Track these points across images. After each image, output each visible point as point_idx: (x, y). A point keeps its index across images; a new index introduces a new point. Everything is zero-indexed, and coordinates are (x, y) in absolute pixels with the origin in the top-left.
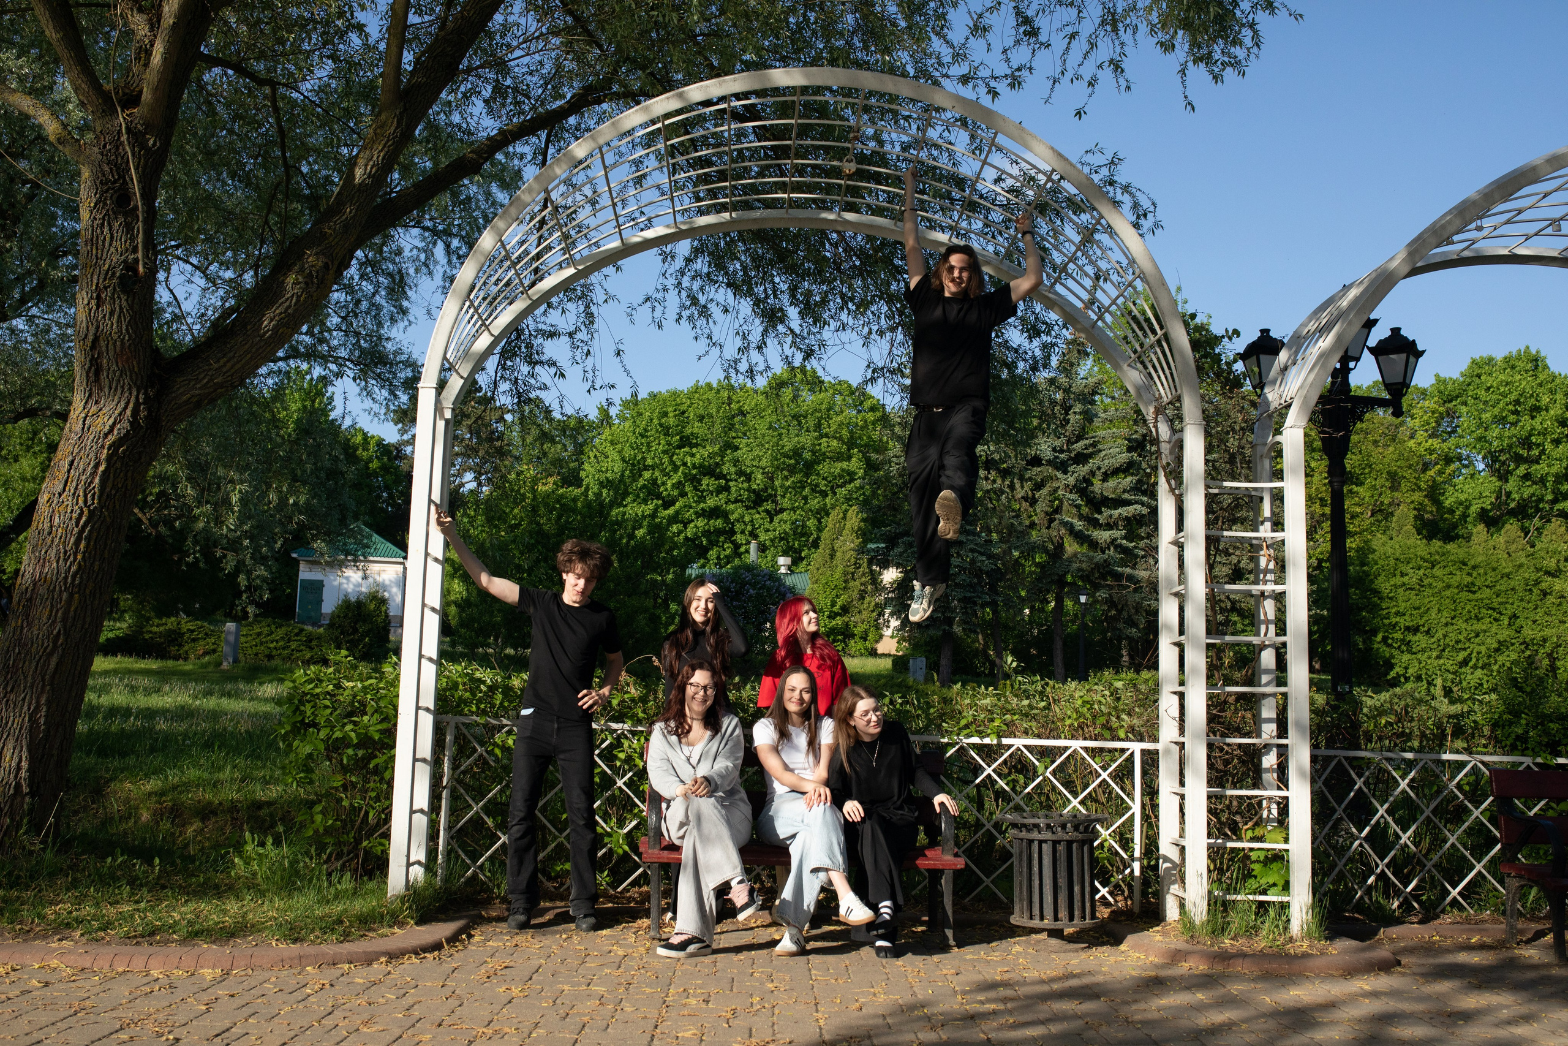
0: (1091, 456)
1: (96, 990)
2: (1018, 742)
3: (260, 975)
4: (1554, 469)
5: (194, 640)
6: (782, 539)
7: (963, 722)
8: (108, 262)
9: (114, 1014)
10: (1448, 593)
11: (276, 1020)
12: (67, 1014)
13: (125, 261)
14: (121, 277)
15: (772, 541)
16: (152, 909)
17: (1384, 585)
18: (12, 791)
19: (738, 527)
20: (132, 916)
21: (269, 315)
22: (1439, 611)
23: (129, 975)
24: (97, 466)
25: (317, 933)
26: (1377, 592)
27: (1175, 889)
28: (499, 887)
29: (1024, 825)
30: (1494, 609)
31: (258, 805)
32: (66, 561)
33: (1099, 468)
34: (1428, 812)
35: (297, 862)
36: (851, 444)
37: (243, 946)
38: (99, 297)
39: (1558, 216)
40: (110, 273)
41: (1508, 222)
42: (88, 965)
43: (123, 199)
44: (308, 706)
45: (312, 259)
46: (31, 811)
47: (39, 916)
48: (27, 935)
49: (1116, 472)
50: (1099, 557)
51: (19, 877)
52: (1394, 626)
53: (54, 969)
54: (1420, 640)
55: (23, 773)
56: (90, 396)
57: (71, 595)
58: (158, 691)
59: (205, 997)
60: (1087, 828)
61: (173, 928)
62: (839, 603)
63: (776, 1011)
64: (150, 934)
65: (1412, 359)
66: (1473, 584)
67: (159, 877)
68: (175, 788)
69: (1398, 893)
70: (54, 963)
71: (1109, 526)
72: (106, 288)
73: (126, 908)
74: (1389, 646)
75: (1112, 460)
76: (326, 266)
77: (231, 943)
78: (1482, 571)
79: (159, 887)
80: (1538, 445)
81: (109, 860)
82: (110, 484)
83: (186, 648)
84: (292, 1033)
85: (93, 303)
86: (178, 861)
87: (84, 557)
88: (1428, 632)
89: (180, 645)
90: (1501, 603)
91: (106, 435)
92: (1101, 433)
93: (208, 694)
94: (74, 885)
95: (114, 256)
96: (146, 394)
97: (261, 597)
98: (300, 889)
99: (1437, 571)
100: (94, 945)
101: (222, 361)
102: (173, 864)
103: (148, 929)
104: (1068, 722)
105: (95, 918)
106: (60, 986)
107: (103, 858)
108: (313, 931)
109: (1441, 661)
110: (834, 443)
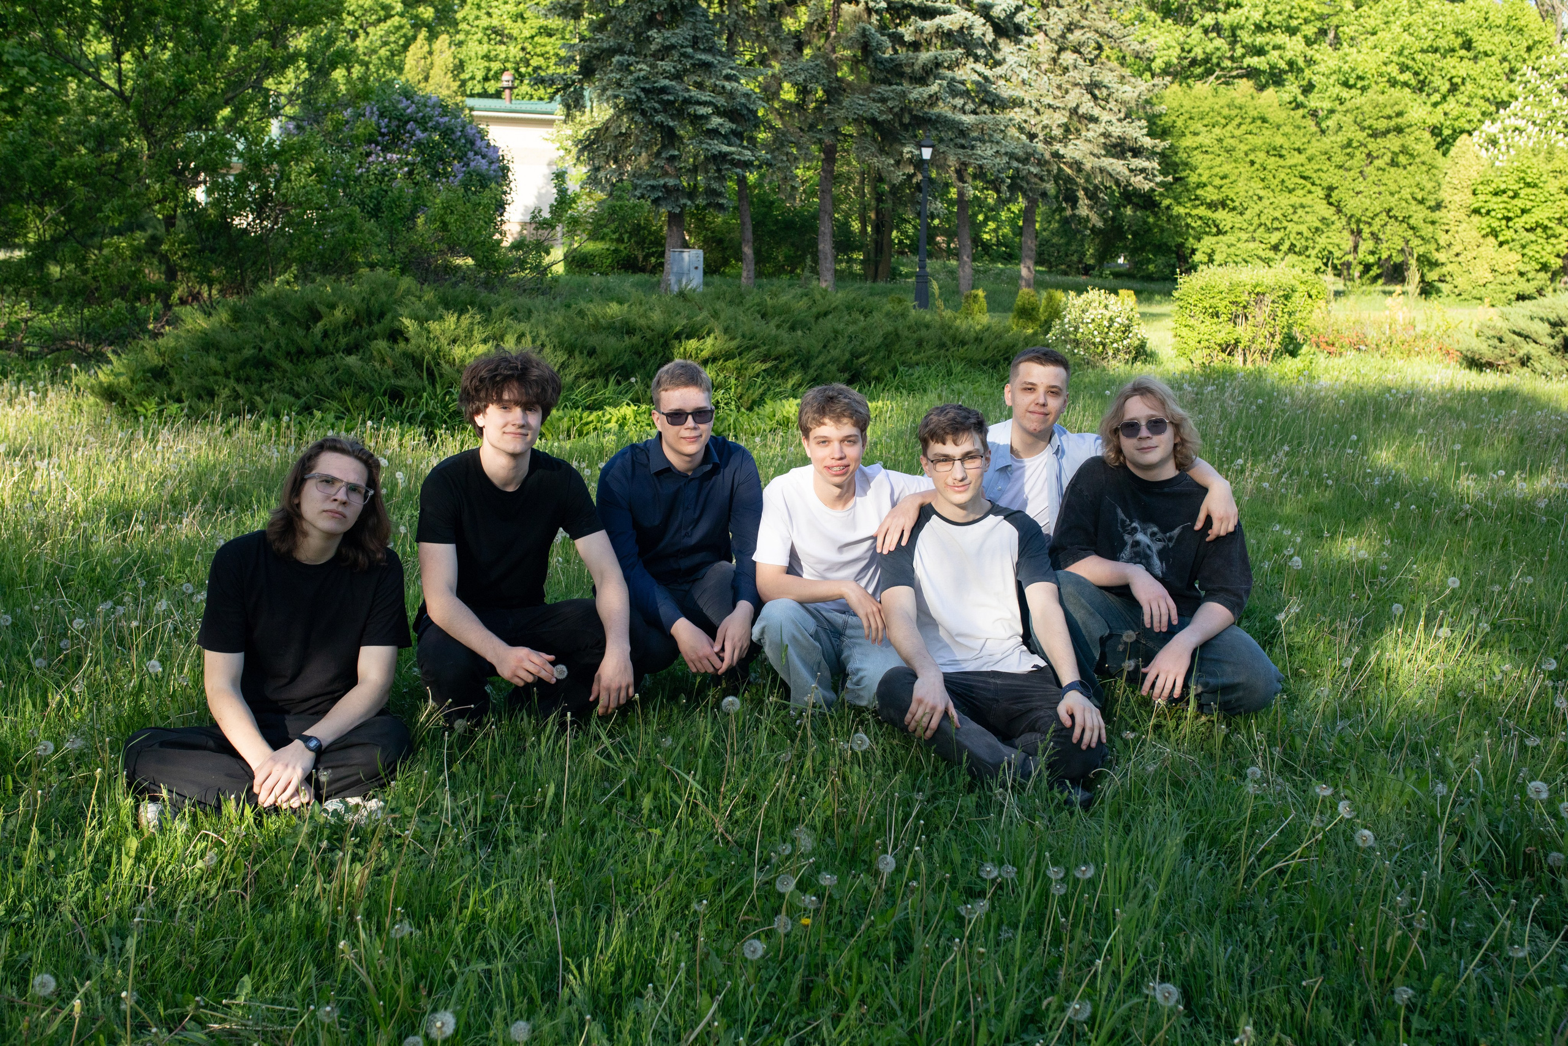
109: (1252, 245)
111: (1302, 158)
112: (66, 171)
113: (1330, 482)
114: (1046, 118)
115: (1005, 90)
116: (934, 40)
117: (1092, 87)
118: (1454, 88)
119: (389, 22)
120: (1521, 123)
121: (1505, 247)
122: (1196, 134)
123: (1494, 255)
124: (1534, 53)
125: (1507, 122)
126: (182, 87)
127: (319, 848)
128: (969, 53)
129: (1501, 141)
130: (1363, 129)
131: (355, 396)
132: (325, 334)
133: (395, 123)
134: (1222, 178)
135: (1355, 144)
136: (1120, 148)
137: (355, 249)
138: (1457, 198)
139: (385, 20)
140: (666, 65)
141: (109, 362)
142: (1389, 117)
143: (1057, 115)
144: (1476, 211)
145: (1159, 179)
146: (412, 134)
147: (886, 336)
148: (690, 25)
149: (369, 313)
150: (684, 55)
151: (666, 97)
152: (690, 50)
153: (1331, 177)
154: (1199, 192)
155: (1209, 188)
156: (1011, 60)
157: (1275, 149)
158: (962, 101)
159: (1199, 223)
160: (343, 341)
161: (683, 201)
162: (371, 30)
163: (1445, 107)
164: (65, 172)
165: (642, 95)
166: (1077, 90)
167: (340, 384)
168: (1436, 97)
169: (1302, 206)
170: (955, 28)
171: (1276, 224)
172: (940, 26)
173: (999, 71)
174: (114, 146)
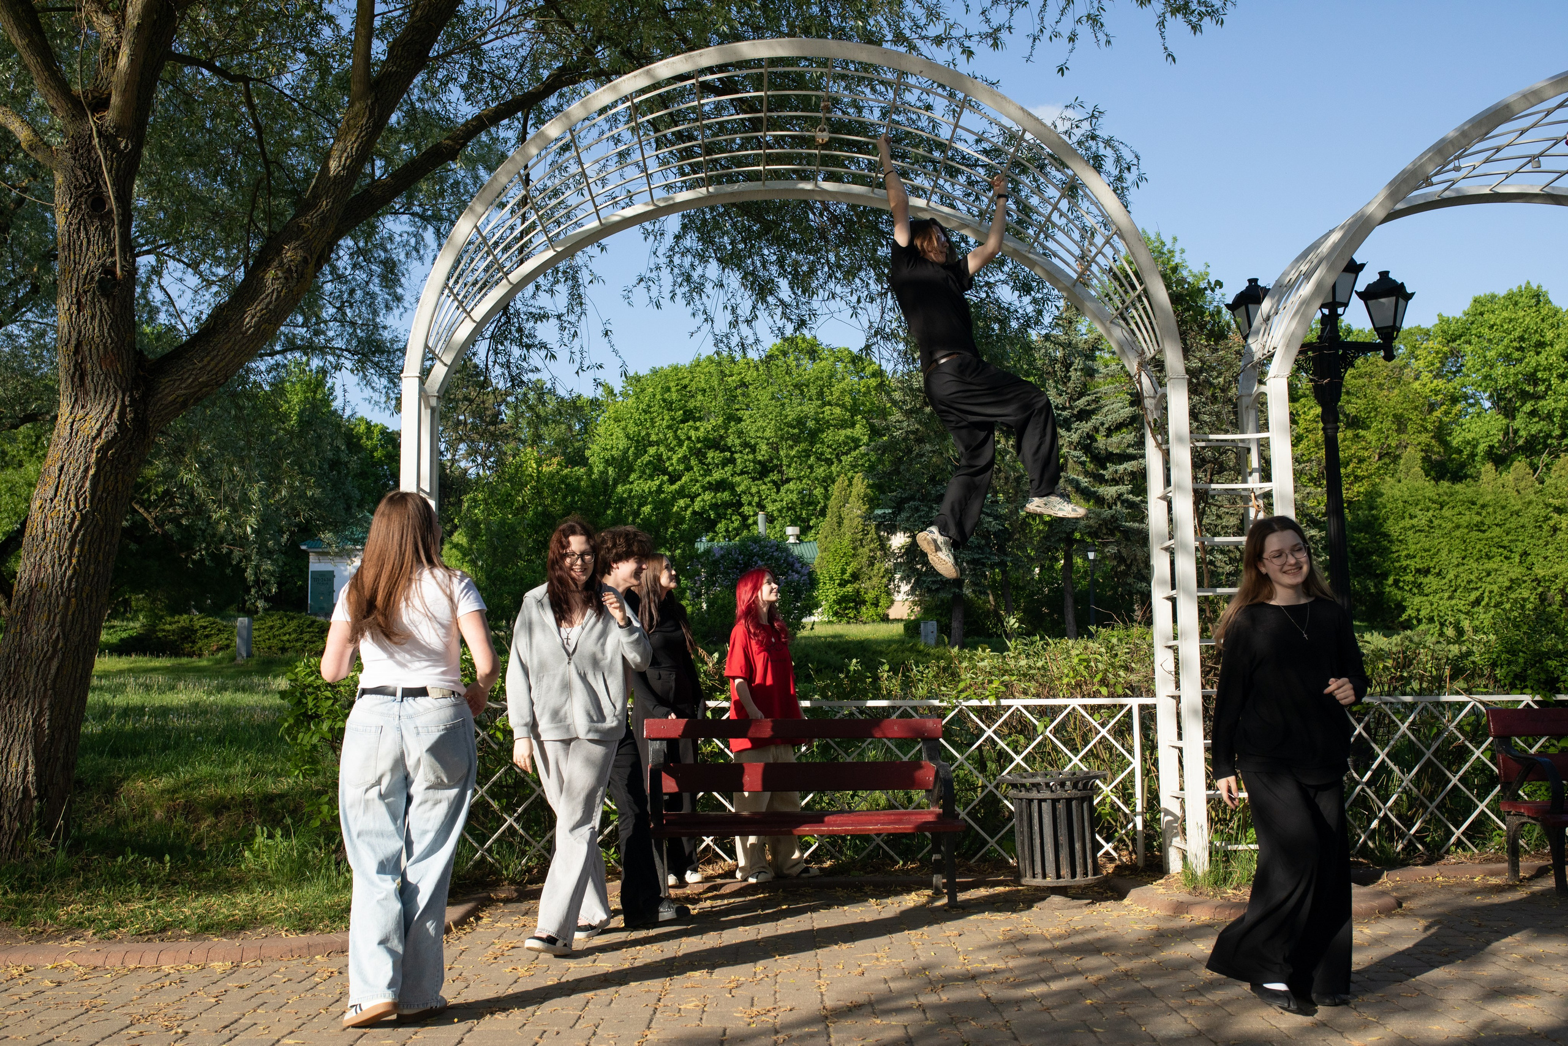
0: (1093, 412)
1: (107, 988)
2: (1017, 703)
3: (270, 966)
4: (1562, 405)
5: (207, 636)
6: (789, 509)
7: (961, 685)
8: (86, 266)
9: (125, 1010)
10: (1458, 533)
11: (284, 1009)
12: (78, 1012)
13: (103, 265)
14: (100, 281)
15: (780, 511)
16: (163, 906)
17: (1393, 528)
18: (20, 796)
19: (745, 499)
20: (143, 913)
21: (250, 311)
22: (1450, 551)
23: (141, 972)
24: (86, 470)
25: (327, 922)
26: (1386, 536)
27: (1177, 841)
28: (507, 869)
29: (1023, 785)
30: (1504, 547)
31: (270, 798)
32: (61, 565)
33: (1102, 424)
34: (1428, 754)
35: (306, 852)
36: (854, 410)
37: (252, 939)
38: (79, 302)
39: (1537, 152)
40: (88, 278)
41: (1487, 161)
42: (100, 963)
43: (98, 202)
44: (310, 698)
45: (290, 253)
46: (40, 813)
47: (51, 917)
48: (40, 937)
49: (1119, 427)
50: (1107, 513)
51: (31, 880)
52: (1405, 569)
53: (67, 969)
54: (1431, 582)
55: (30, 778)
56: (76, 400)
57: (68, 599)
58: (172, 688)
59: (215, 990)
60: (1085, 785)
61: (184, 923)
62: (849, 571)
63: (779, 979)
64: (162, 930)
65: (1401, 301)
66: (1482, 523)
67: (170, 874)
68: (187, 785)
69: (1402, 836)
70: (67, 963)
71: (1115, 482)
72: (85, 292)
73: (137, 906)
74: (1401, 589)
75: (1115, 416)
76: (305, 260)
77: (241, 935)
78: (1491, 510)
79: (170, 883)
80: (1544, 381)
81: (120, 859)
82: (100, 487)
83: (200, 644)
84: (300, 1022)
85: (74, 308)
86: (189, 857)
87: (78, 561)
88: (1438, 574)
89: (194, 642)
90: (1511, 541)
91: (94, 439)
92: (1103, 389)
93: (222, 689)
94: (85, 885)
95: (91, 262)
96: (131, 396)
97: (269, 591)
98: (309, 880)
99: (1446, 512)
100: (106, 943)
101: (206, 361)
102: (184, 860)
103: (160, 925)
104: (1065, 680)
105: (106, 916)
106: (74, 985)
107: (114, 857)
108: (322, 920)
109: (1453, 602)
110: (838, 410)
116: (1126, 477)
170: (1136, 469)
172: (1126, 469)
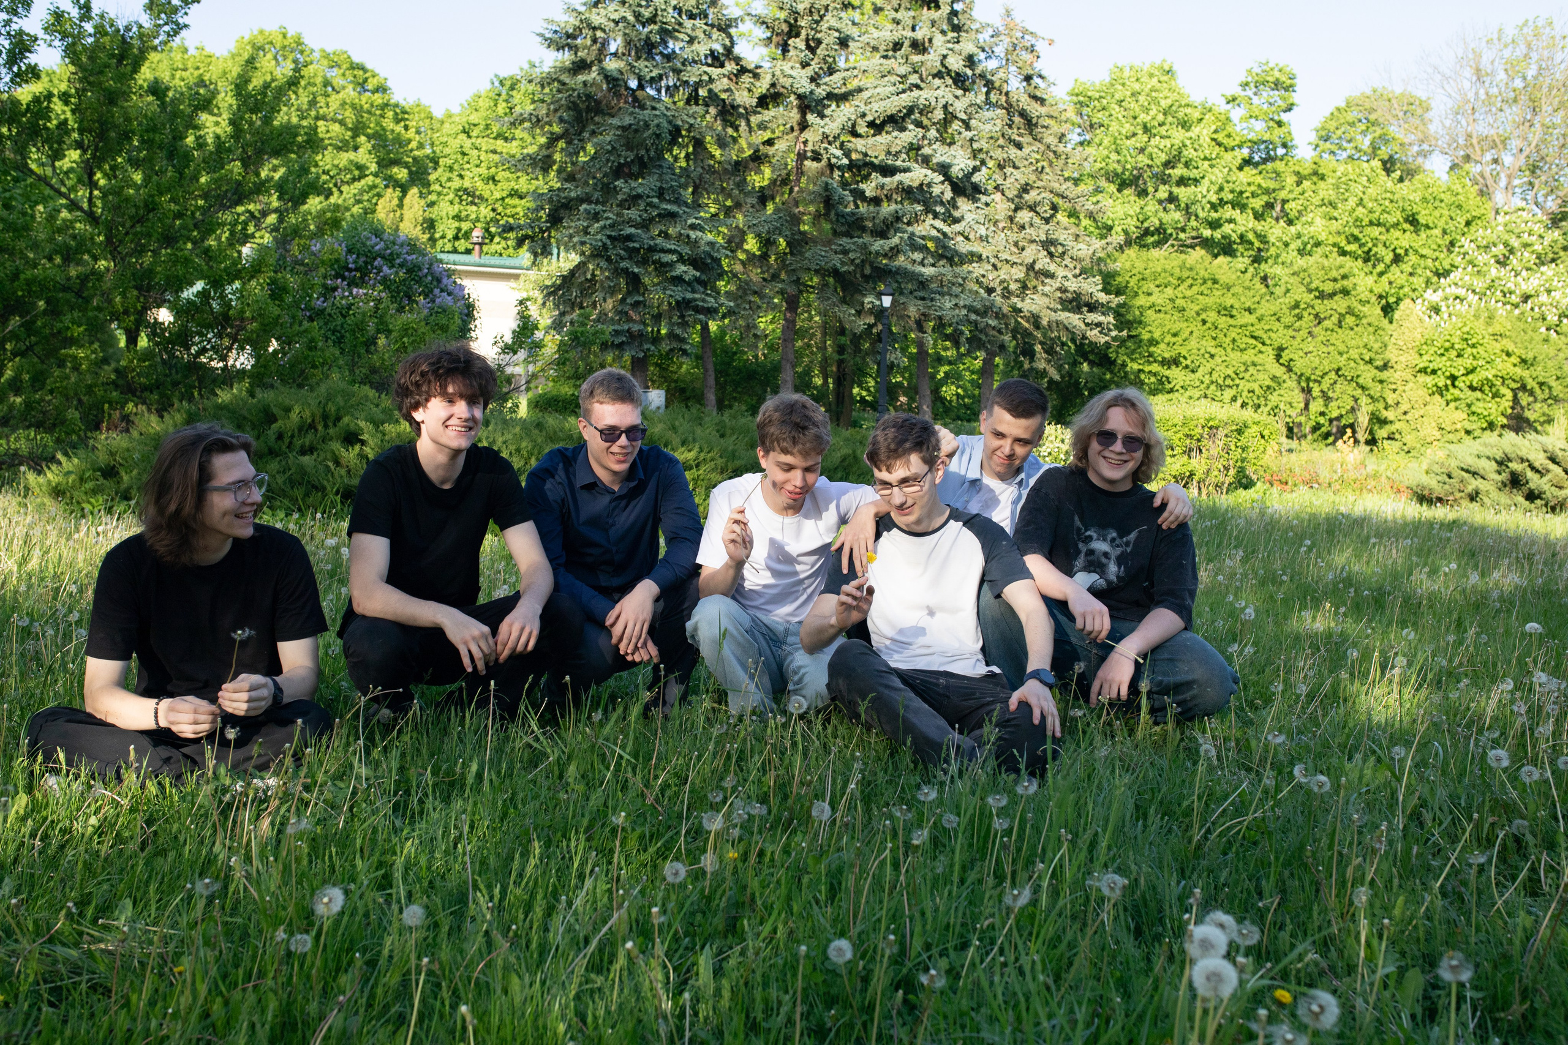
33: (864, 115)
110: (336, 128)
111: (1252, 319)
112: (29, 282)
113: (1285, 578)
114: (1003, 274)
115: (963, 247)
116: (895, 196)
117: (1048, 244)
118: (1397, 259)
119: (363, 182)
120: (1461, 292)
121: (1452, 405)
122: (1149, 294)
123: (1441, 414)
124: (1473, 228)
125: (1448, 290)
126: (151, 206)
127: (221, 802)
128: (928, 210)
129: (1444, 309)
130: (1310, 291)
131: (307, 494)
132: (280, 437)
133: (362, 259)
134: (1175, 335)
135: (1303, 306)
136: (1076, 303)
137: (314, 367)
138: (1402, 359)
139: (359, 179)
140: (633, 213)
141: (59, 463)
142: (1335, 280)
143: (1014, 271)
144: (1423, 371)
145: (1114, 333)
146: (380, 270)
147: (844, 459)
148: (656, 177)
149: (325, 417)
150: (650, 205)
151: (632, 245)
152: (655, 200)
153: (1281, 337)
154: (1152, 349)
155: (1162, 346)
156: (969, 217)
157: (1225, 309)
158: (921, 256)
159: (1153, 379)
160: (298, 443)
161: (646, 347)
162: (345, 188)
163: (1389, 276)
164: (28, 285)
165: (608, 242)
166: (1033, 246)
167: (292, 483)
168: (1381, 267)
169: (1254, 364)
170: (916, 184)
171: (1228, 382)
172: (901, 183)
173: (957, 227)
174: (79, 262)
